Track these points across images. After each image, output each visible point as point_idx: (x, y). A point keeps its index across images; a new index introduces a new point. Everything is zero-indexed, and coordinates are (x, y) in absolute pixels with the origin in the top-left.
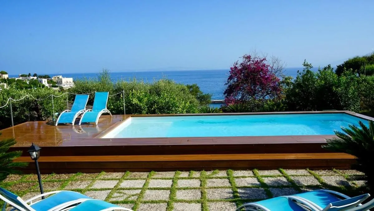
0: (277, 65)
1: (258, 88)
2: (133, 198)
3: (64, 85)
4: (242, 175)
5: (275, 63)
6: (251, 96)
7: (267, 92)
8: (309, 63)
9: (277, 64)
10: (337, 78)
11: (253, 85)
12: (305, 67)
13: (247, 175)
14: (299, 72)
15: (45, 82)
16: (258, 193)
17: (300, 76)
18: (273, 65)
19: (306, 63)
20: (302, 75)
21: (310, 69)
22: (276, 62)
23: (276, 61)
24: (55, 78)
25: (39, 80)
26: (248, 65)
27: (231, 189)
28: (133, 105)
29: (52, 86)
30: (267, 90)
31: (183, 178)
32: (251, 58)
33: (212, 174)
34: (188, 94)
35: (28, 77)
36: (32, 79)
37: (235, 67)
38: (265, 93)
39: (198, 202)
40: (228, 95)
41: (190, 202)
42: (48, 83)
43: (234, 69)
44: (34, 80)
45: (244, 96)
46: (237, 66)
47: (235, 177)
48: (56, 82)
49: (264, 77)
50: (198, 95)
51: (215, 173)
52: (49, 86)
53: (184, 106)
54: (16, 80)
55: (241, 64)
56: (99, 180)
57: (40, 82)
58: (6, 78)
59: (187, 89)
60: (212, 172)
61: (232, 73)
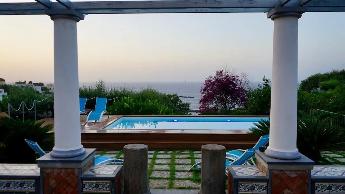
0: (245, 79)
1: (229, 98)
6: (222, 105)
8: (267, 79)
11: (225, 95)
12: (264, 82)
14: (260, 86)
15: (39, 89)
18: (242, 79)
19: (265, 79)
20: (262, 88)
21: (268, 83)
22: (244, 77)
24: (49, 85)
25: (34, 87)
26: (220, 79)
27: (190, 159)
28: (124, 108)
29: (45, 92)
30: (236, 100)
31: (160, 154)
32: (223, 73)
33: (179, 152)
34: (168, 102)
35: (24, 84)
36: (27, 86)
37: (209, 80)
38: (235, 103)
39: (168, 164)
40: (203, 103)
41: (164, 164)
42: (42, 89)
43: (208, 82)
44: (29, 87)
45: (217, 105)
46: (211, 79)
47: (194, 154)
48: (49, 89)
49: (234, 89)
50: (178, 103)
51: (182, 152)
52: (43, 92)
53: (164, 110)
54: (13, 86)
55: (215, 77)
56: (105, 154)
57: (35, 88)
58: (4, 85)
59: (168, 97)
60: (180, 151)
61: (207, 85)
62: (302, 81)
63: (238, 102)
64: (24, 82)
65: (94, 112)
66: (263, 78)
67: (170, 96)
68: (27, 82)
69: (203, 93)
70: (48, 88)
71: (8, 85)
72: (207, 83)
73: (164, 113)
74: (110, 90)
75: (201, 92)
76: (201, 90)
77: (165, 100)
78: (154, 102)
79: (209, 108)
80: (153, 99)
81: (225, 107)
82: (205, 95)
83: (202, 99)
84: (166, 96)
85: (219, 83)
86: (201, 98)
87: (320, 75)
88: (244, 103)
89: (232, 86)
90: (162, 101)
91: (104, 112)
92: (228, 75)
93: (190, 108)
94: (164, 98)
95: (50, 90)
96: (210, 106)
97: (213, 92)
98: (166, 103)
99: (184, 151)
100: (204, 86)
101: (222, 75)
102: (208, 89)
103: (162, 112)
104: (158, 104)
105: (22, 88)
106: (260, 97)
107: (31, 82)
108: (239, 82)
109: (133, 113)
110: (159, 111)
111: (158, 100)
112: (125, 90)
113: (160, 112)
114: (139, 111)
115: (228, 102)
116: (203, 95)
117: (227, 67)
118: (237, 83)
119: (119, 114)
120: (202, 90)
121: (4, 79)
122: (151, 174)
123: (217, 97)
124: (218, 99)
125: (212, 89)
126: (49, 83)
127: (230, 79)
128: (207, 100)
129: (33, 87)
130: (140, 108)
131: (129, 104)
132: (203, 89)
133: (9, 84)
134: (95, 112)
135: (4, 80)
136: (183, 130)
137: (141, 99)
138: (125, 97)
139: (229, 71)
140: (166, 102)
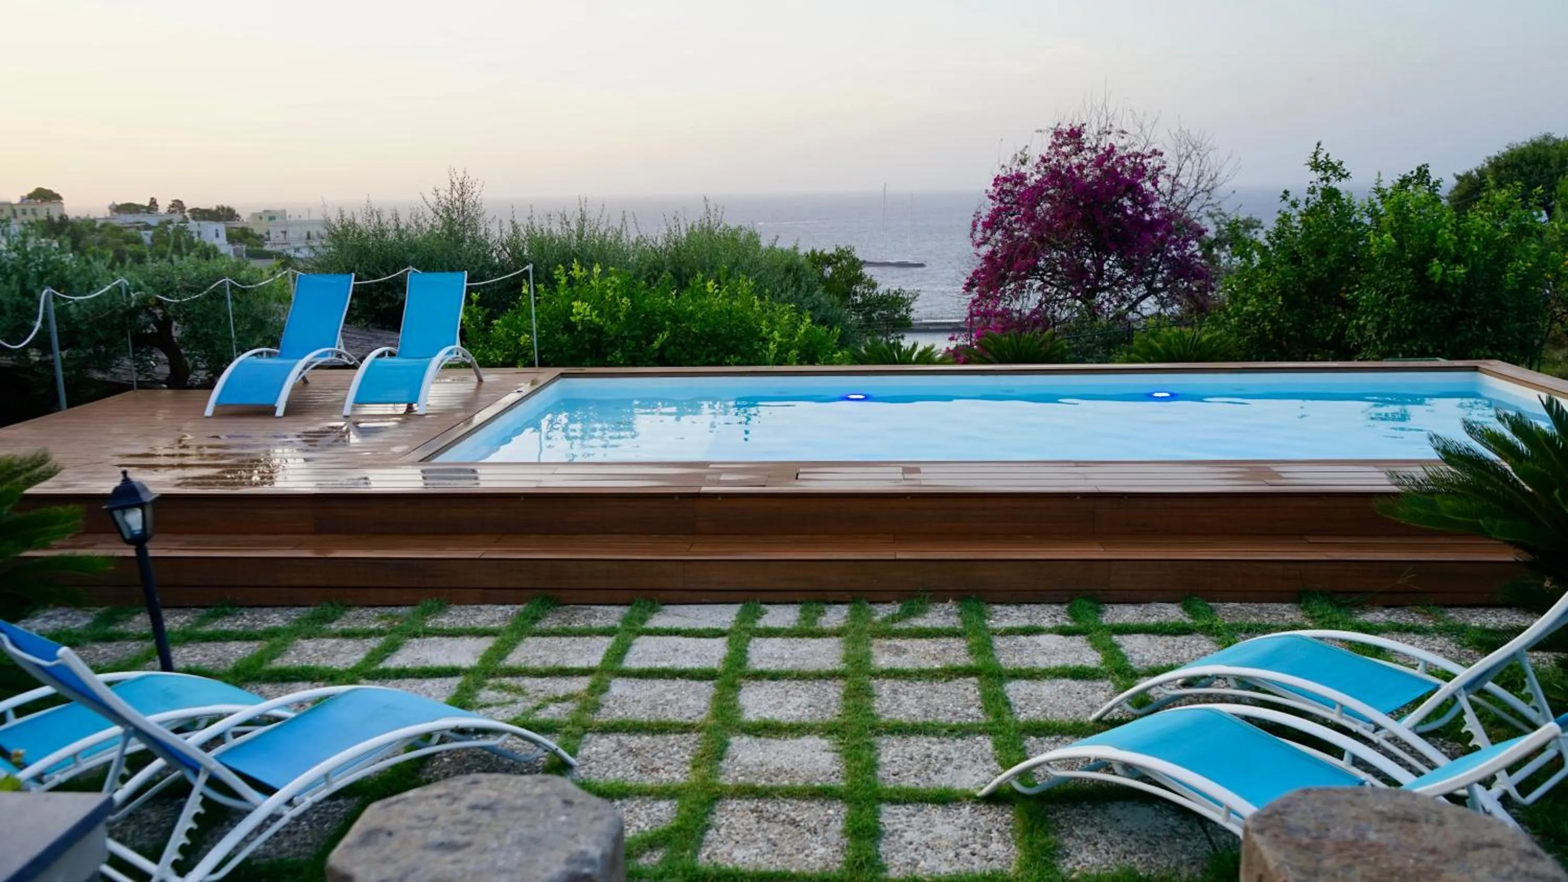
0: (1196, 169)
1: (1111, 266)
2: (553, 709)
3: (297, 250)
4: (1025, 623)
5: (1188, 157)
6: (1079, 298)
7: (1149, 285)
8: (1334, 160)
9: (1198, 162)
10: (1454, 221)
11: (1091, 251)
12: (1316, 176)
13: (1047, 624)
14: (1291, 198)
15: (217, 236)
16: (1089, 697)
17: (1294, 212)
18: (1180, 169)
19: (1321, 157)
20: (1302, 207)
21: (1334, 183)
22: (1193, 157)
23: (1195, 152)
24: (261, 218)
25: (193, 225)
26: (1069, 169)
27: (974, 679)
28: (570, 327)
29: (247, 251)
30: (1148, 274)
31: (770, 633)
32: (1084, 136)
33: (894, 619)
34: (811, 289)
35: (148, 213)
36: (165, 224)
37: (1014, 173)
38: (1142, 289)
39: (828, 730)
40: (982, 294)
41: (797, 730)
42: (231, 238)
43: (1007, 186)
44: (171, 227)
45: (1050, 300)
46: (1023, 170)
47: (994, 633)
48: (262, 236)
49: (1137, 220)
50: (855, 294)
51: (909, 613)
52: (235, 250)
53: (791, 336)
54: (98, 226)
55: (1044, 160)
56: (416, 635)
57: (199, 234)
58: (56, 219)
59: (808, 267)
60: (896, 608)
61: (1001, 200)
62: (1458, 178)
63: (1160, 285)
64: (147, 204)
65: (391, 354)
66: (1308, 157)
67: (820, 260)
68: (163, 206)
69: (984, 243)
70: (258, 230)
71: (78, 218)
72: (1003, 192)
73: (794, 352)
74: (508, 229)
75: (971, 236)
76: (974, 225)
77: (797, 281)
78: (733, 294)
79: (1013, 318)
80: (729, 274)
81: (1094, 312)
82: (994, 253)
83: (976, 273)
84: (797, 256)
85: (1062, 187)
86: (974, 268)
87: (1550, 143)
88: (1188, 288)
89: (1127, 203)
90: (780, 282)
91: (450, 352)
92: (1112, 147)
93: (913, 315)
94: (788, 270)
95: (269, 239)
96: (1017, 305)
97: (1031, 235)
98: (801, 295)
99: (921, 612)
100: (988, 207)
101: (1079, 149)
102: (1010, 223)
103: (780, 345)
104: (757, 303)
105: (143, 233)
106: (1295, 259)
107: (178, 206)
108: (1164, 184)
109: (618, 354)
110: (765, 340)
111: (757, 281)
112: (586, 230)
113: (771, 346)
114: (656, 345)
115: (1107, 284)
116: (985, 250)
117: (1104, 105)
118: (1152, 189)
119: (543, 364)
120: (980, 227)
121: (56, 191)
122: (708, 827)
123: (1051, 263)
124: (1056, 272)
125: (1030, 217)
126: (260, 210)
127: (1119, 170)
128: (1004, 277)
129: (190, 229)
130: (662, 329)
131: (599, 304)
132: (984, 224)
133: (83, 215)
134: (400, 355)
135: (58, 197)
136: (910, 468)
137: (666, 275)
138: (575, 265)
139: (1117, 127)
140: (799, 288)
